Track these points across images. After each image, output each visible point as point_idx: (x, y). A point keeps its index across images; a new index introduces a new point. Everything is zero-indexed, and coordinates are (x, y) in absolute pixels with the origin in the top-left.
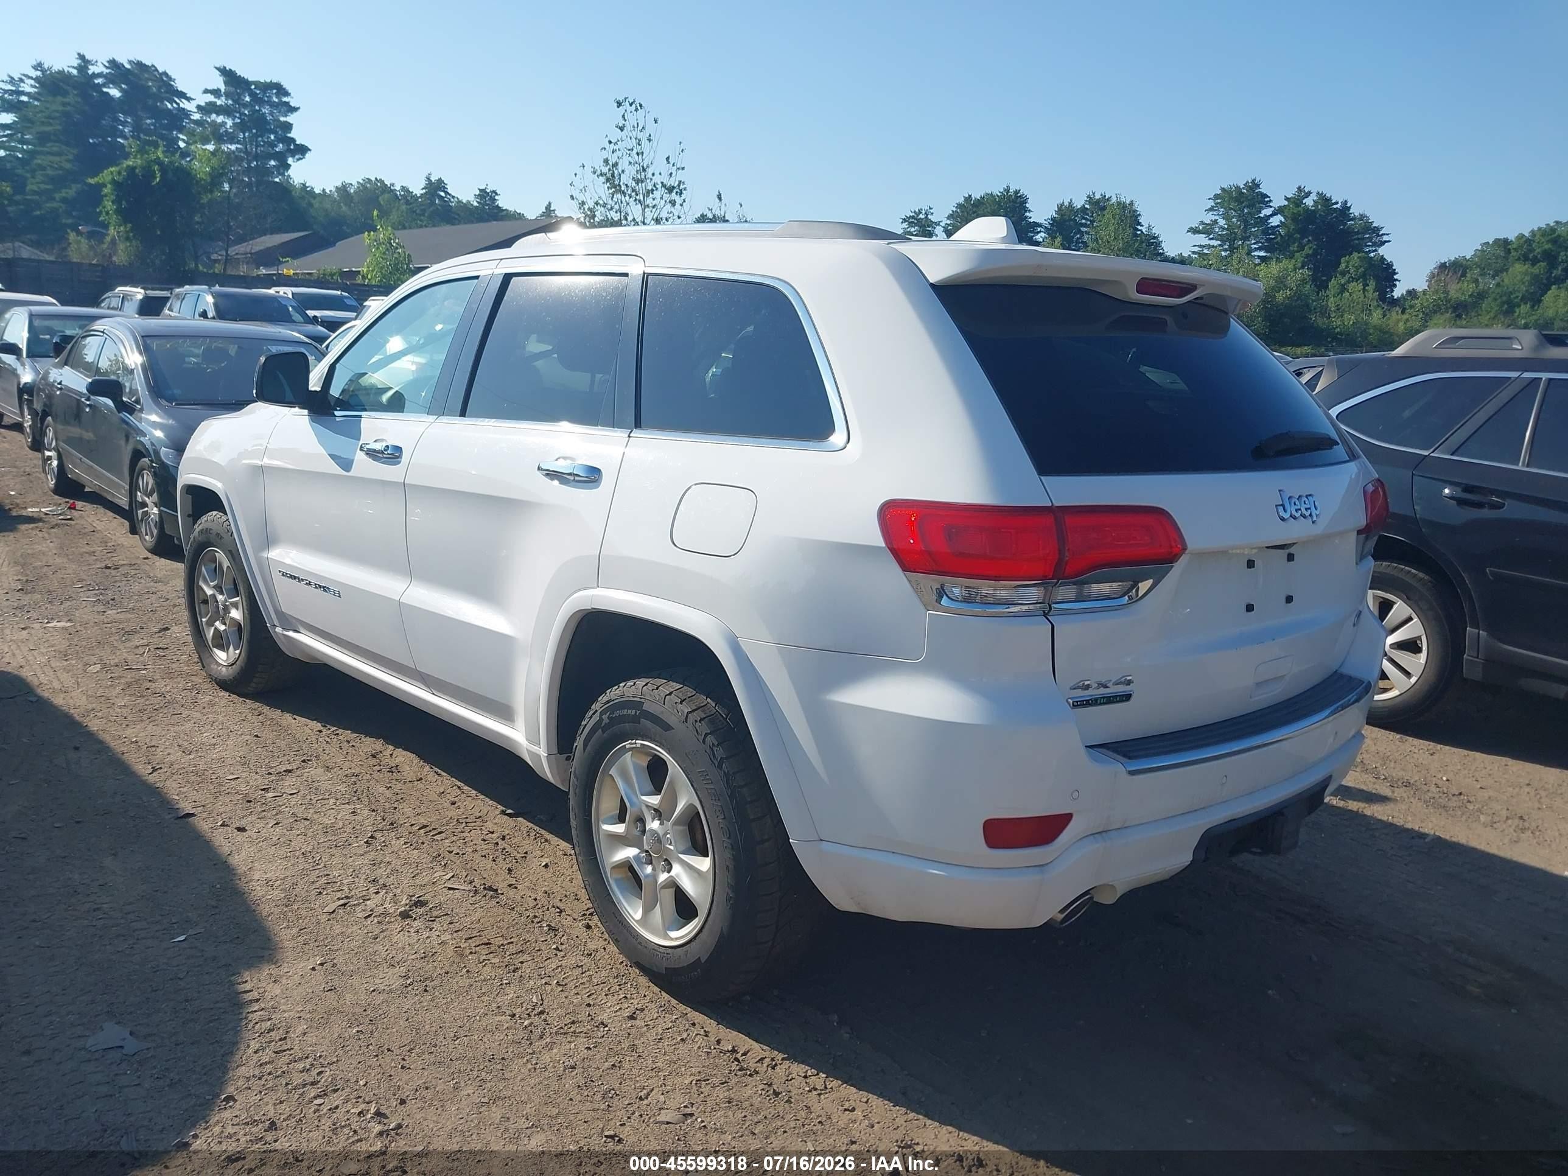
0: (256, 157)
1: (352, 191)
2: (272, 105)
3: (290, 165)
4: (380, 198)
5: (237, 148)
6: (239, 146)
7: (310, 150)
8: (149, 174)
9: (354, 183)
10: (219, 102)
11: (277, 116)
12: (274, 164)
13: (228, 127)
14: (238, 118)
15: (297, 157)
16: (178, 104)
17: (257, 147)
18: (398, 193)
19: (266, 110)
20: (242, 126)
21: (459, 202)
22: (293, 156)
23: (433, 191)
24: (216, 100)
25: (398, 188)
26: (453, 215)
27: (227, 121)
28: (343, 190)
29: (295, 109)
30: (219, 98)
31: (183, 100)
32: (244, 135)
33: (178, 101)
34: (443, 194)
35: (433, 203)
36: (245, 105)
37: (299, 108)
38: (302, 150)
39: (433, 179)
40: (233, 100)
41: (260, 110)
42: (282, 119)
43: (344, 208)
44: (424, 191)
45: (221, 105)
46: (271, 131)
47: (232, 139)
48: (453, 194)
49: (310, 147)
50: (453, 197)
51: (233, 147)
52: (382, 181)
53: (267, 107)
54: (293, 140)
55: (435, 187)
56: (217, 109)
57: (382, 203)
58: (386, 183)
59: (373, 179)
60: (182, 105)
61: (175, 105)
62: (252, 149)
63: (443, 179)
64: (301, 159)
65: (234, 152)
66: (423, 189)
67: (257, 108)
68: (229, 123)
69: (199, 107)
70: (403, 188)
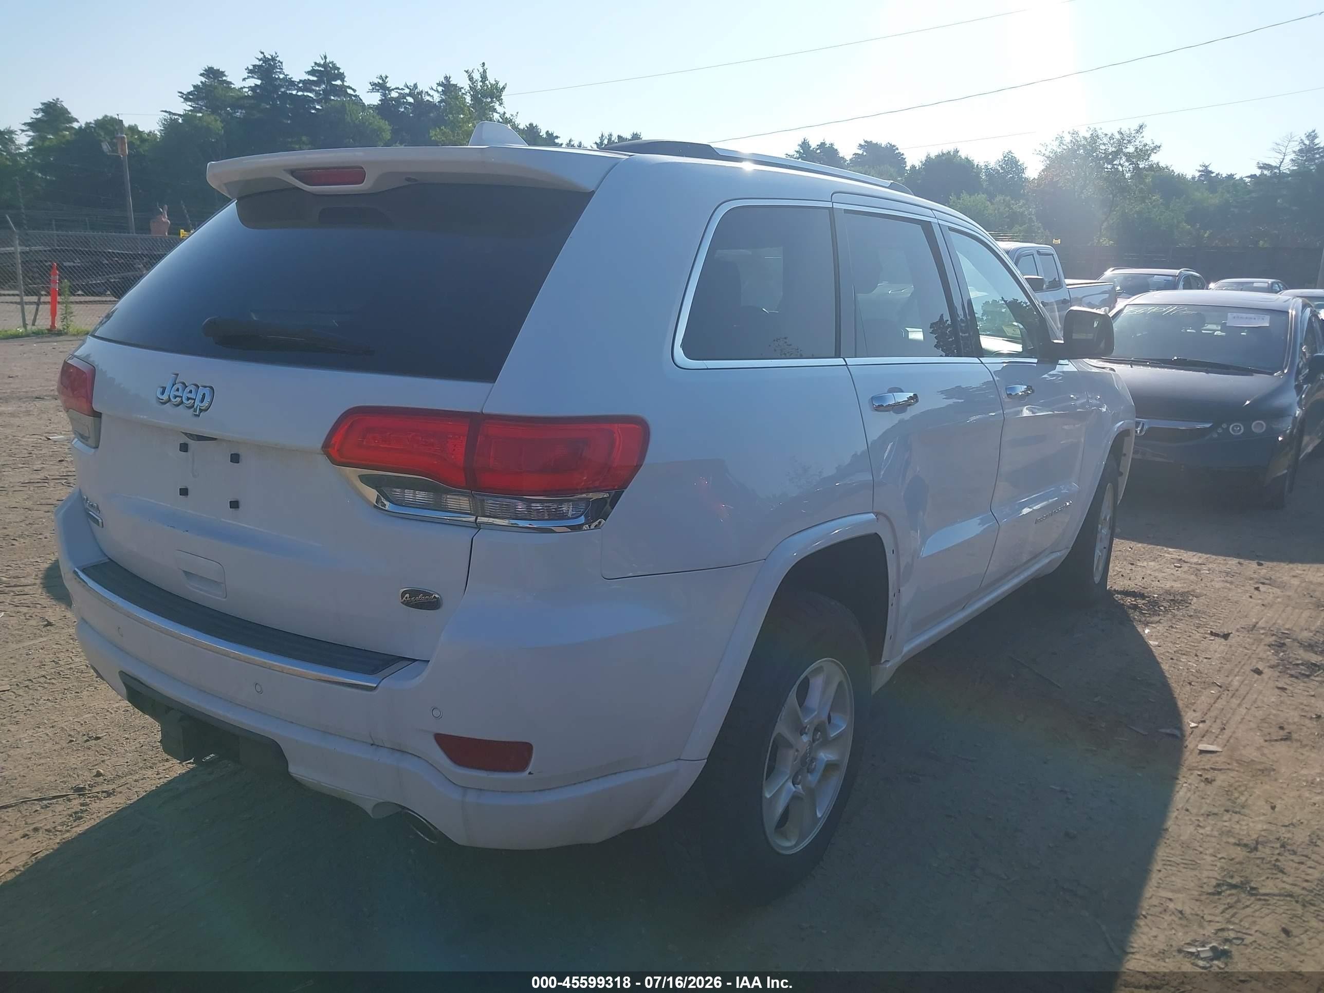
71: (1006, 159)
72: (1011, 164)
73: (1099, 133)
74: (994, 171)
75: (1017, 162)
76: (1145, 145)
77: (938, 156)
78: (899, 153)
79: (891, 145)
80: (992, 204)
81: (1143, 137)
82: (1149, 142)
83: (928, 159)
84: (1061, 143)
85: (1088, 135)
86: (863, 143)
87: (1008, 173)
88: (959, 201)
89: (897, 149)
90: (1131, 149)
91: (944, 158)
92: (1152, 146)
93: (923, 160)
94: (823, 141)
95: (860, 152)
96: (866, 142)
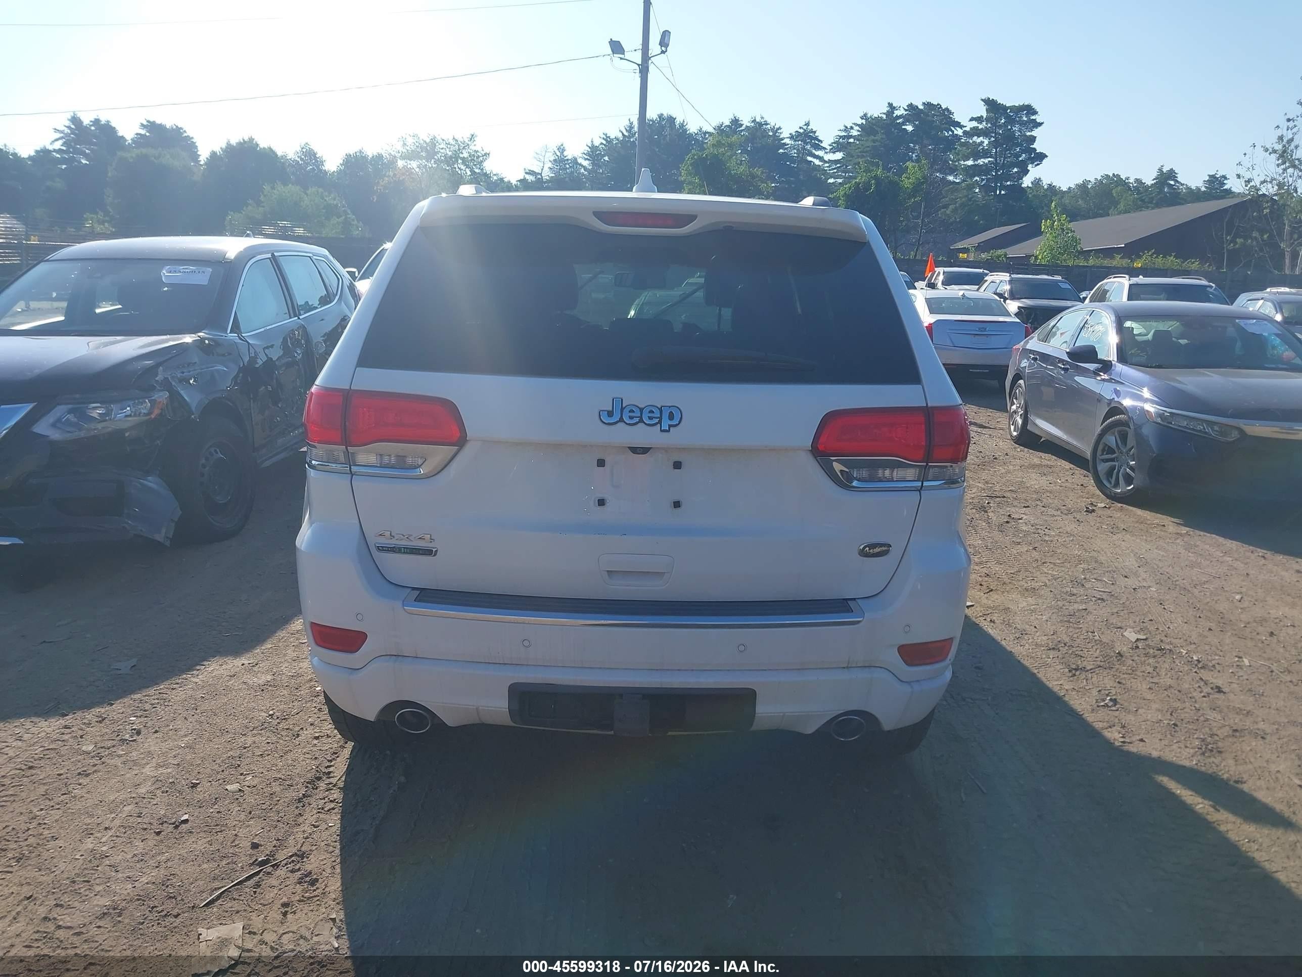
0: (1003, 166)
1: (1089, 187)
2: (1023, 123)
3: (1029, 171)
4: (1114, 191)
5: (989, 161)
6: (990, 159)
7: (1047, 156)
8: (867, 186)
9: (1093, 180)
10: (980, 127)
11: (1024, 132)
12: (1017, 171)
13: (985, 145)
14: (994, 137)
15: (1036, 163)
16: (953, 132)
17: (1005, 158)
18: (1131, 185)
19: (1016, 128)
20: (995, 144)
21: (1189, 188)
22: (1032, 163)
23: (1163, 181)
24: (979, 125)
25: (1131, 180)
26: (1179, 201)
27: (984, 140)
28: (1083, 187)
29: (1040, 124)
30: (981, 123)
31: (957, 128)
32: (996, 150)
33: (953, 129)
34: (1172, 183)
35: (1161, 191)
36: (1000, 127)
37: (1042, 123)
38: (1041, 157)
39: (1165, 171)
40: (991, 124)
41: (1012, 128)
42: (1028, 134)
43: (1080, 202)
44: (1155, 181)
45: (982, 129)
46: (1018, 145)
47: (986, 154)
48: (1182, 183)
49: (1047, 154)
50: (1182, 185)
51: (986, 161)
52: (1118, 176)
53: (1017, 126)
54: (1035, 149)
55: (1166, 177)
56: (978, 132)
57: (1114, 195)
58: (1121, 177)
59: (1111, 175)
60: (956, 132)
61: (950, 133)
62: (1001, 161)
63: (1174, 169)
64: (1038, 164)
65: (987, 164)
66: (1153, 180)
67: (1009, 127)
68: (986, 142)
69: (965, 132)
70: (1137, 180)
71: (304, 150)
72: (310, 155)
73: (439, 138)
74: (293, 161)
75: (315, 154)
76: (476, 152)
77: (240, 144)
78: (188, 136)
79: (177, 127)
80: (307, 194)
81: (475, 145)
82: (480, 150)
83: (229, 145)
84: (404, 144)
85: (428, 140)
86: (145, 123)
87: (307, 164)
88: (273, 191)
89: (185, 131)
90: (465, 155)
91: (246, 145)
92: (483, 153)
93: (224, 146)
94: (97, 118)
95: (143, 132)
96: (148, 121)
